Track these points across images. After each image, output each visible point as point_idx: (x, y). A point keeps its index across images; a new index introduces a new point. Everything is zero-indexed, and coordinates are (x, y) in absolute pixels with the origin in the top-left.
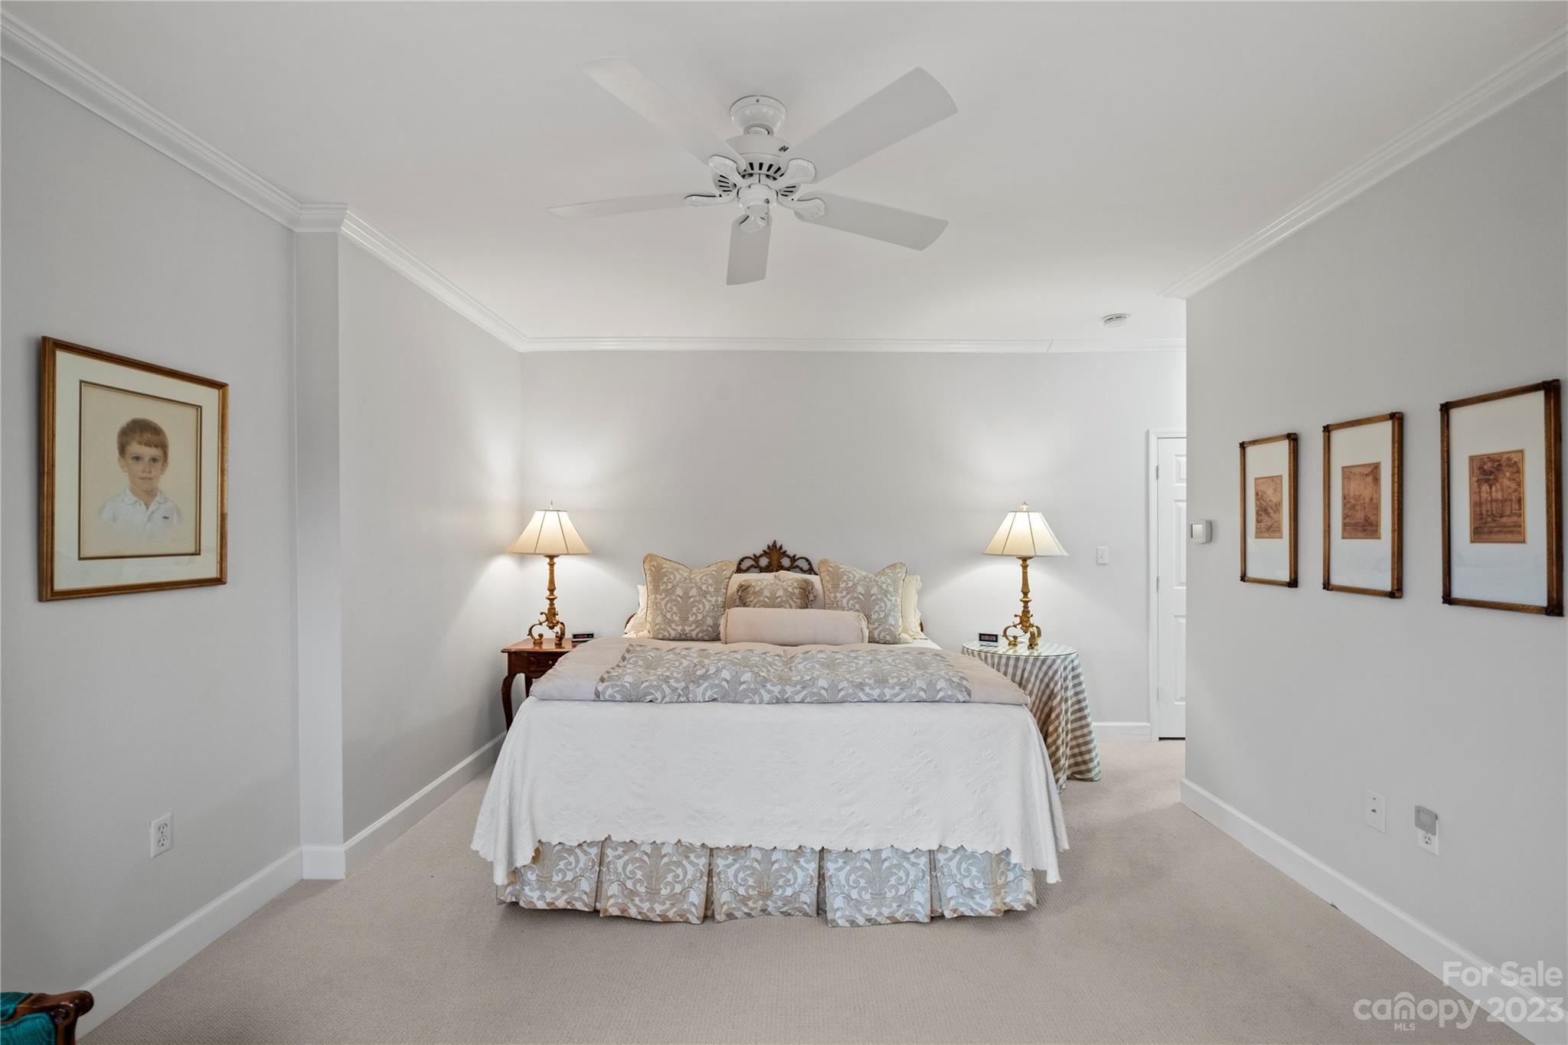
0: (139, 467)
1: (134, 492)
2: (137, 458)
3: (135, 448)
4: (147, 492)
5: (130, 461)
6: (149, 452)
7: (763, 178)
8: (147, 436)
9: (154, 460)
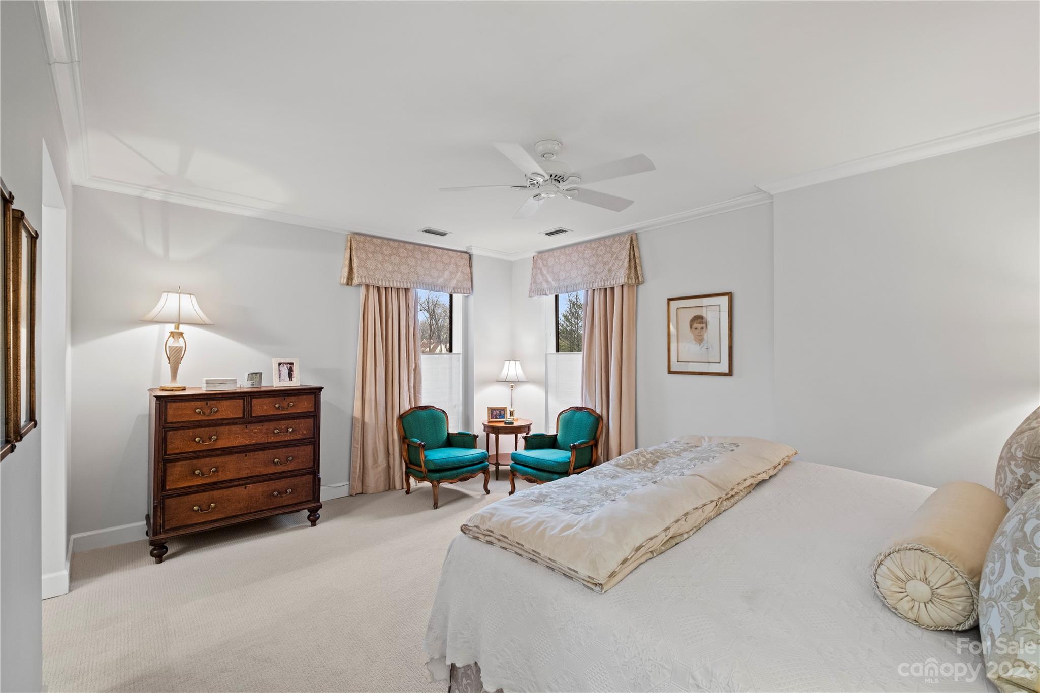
0: (697, 331)
1: (695, 340)
2: (696, 329)
3: (695, 325)
4: (700, 340)
5: (693, 330)
6: (699, 326)
7: (553, 180)
8: (699, 320)
9: (702, 328)
